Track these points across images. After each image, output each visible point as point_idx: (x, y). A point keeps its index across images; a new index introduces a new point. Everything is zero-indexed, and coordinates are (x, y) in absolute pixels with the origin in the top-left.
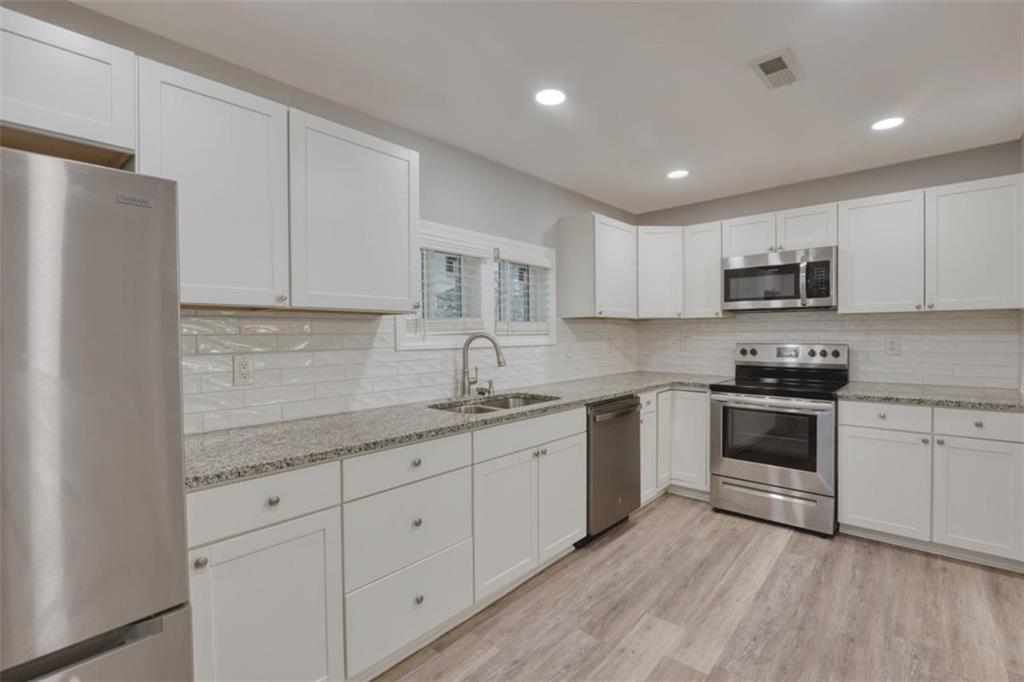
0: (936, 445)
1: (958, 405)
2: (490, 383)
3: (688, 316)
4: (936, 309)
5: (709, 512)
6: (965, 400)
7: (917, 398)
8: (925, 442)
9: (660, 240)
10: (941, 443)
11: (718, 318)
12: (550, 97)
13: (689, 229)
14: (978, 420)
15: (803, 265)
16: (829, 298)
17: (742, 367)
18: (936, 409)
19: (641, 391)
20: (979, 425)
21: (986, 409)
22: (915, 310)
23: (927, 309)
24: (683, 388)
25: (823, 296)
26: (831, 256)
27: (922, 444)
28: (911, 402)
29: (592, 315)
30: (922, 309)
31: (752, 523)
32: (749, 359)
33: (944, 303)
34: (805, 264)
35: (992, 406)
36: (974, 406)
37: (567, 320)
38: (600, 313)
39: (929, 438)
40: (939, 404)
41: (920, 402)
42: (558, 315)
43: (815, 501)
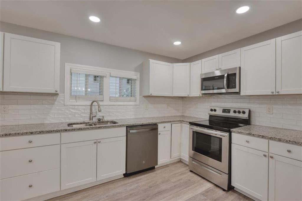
0: (270, 158)
1: (280, 140)
2: (103, 117)
3: (192, 96)
4: (280, 93)
5: (188, 171)
6: (283, 138)
7: (262, 135)
8: (265, 156)
9: (181, 68)
10: (272, 157)
11: (200, 97)
12: (95, 19)
13: (192, 63)
14: (289, 149)
15: (226, 75)
16: (236, 89)
17: (212, 116)
18: (270, 141)
19: (159, 123)
20: (289, 151)
21: (292, 144)
22: (272, 94)
23: (277, 94)
24: (184, 122)
25: (234, 88)
26: (237, 71)
27: (264, 157)
28: (259, 136)
29: (148, 95)
30: (274, 94)
31: (200, 178)
32: (213, 113)
33: (284, 91)
34: (227, 74)
35: (296, 142)
36: (287, 142)
37: (145, 97)
38: (151, 94)
39: (267, 154)
40: (271, 139)
41: (263, 137)
42: (140, 95)
43: (221, 174)
